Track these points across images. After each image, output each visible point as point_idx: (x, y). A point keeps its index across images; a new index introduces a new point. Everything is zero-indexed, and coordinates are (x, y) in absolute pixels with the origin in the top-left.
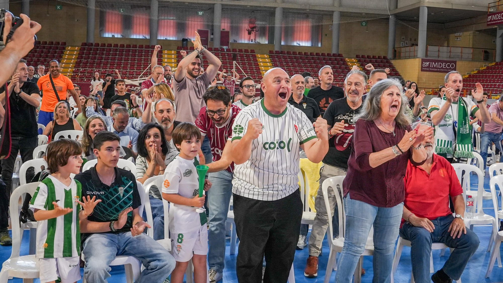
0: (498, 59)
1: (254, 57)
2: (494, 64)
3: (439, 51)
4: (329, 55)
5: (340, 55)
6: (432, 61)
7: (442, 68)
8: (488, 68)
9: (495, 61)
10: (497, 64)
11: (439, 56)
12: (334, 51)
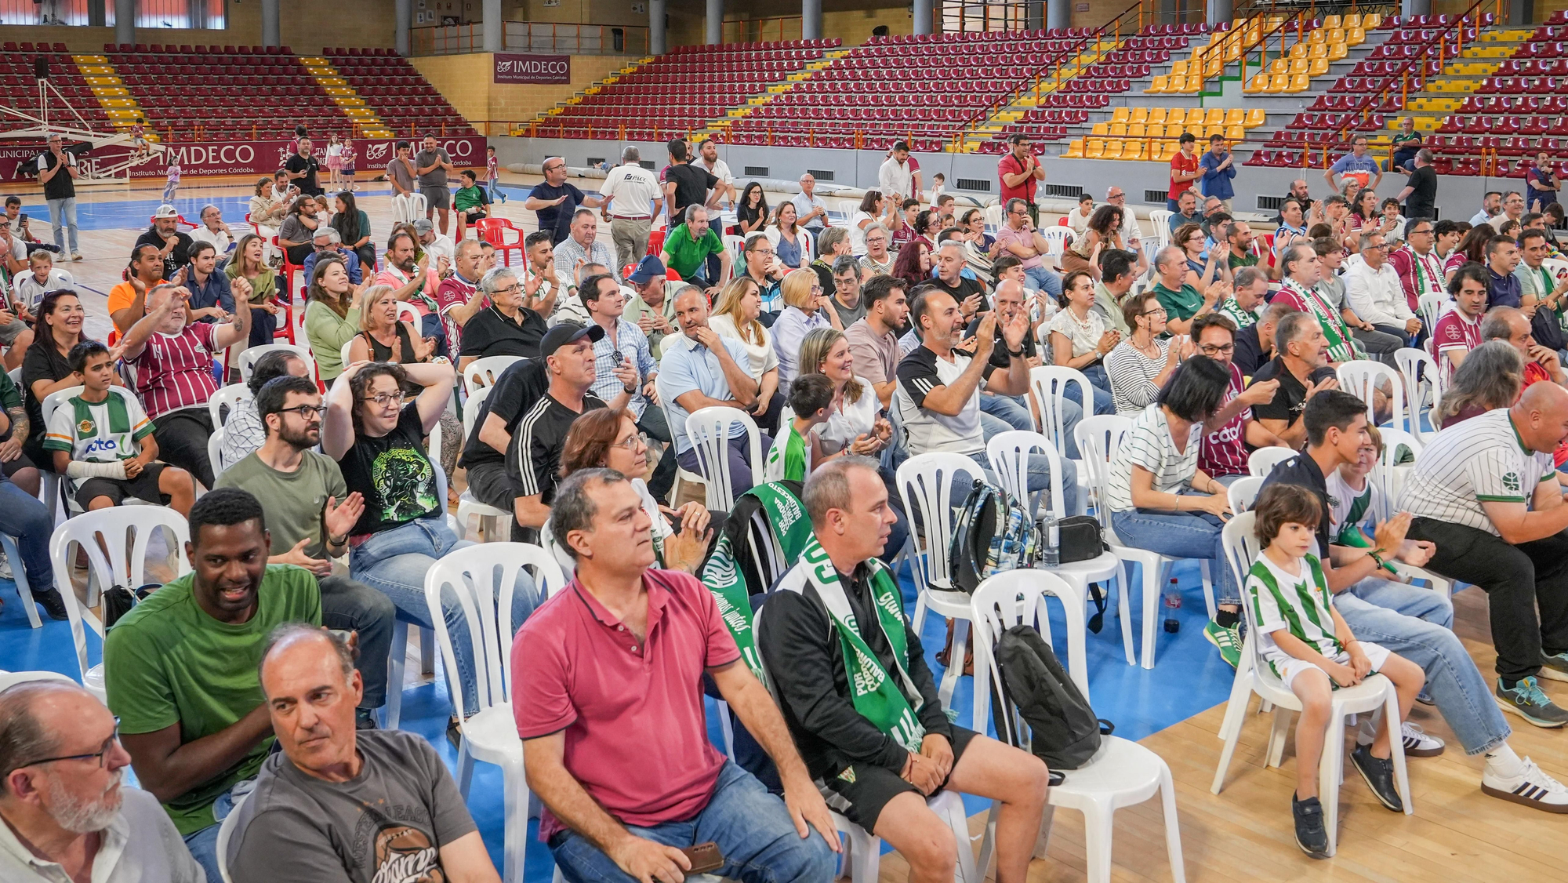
0: (656, 48)
1: (69, 61)
2: (649, 60)
3: (529, 34)
4: (256, 50)
5: (283, 50)
6: (518, 58)
7: (540, 74)
8: (641, 69)
9: (649, 54)
10: (658, 60)
11: (530, 47)
12: (269, 41)
